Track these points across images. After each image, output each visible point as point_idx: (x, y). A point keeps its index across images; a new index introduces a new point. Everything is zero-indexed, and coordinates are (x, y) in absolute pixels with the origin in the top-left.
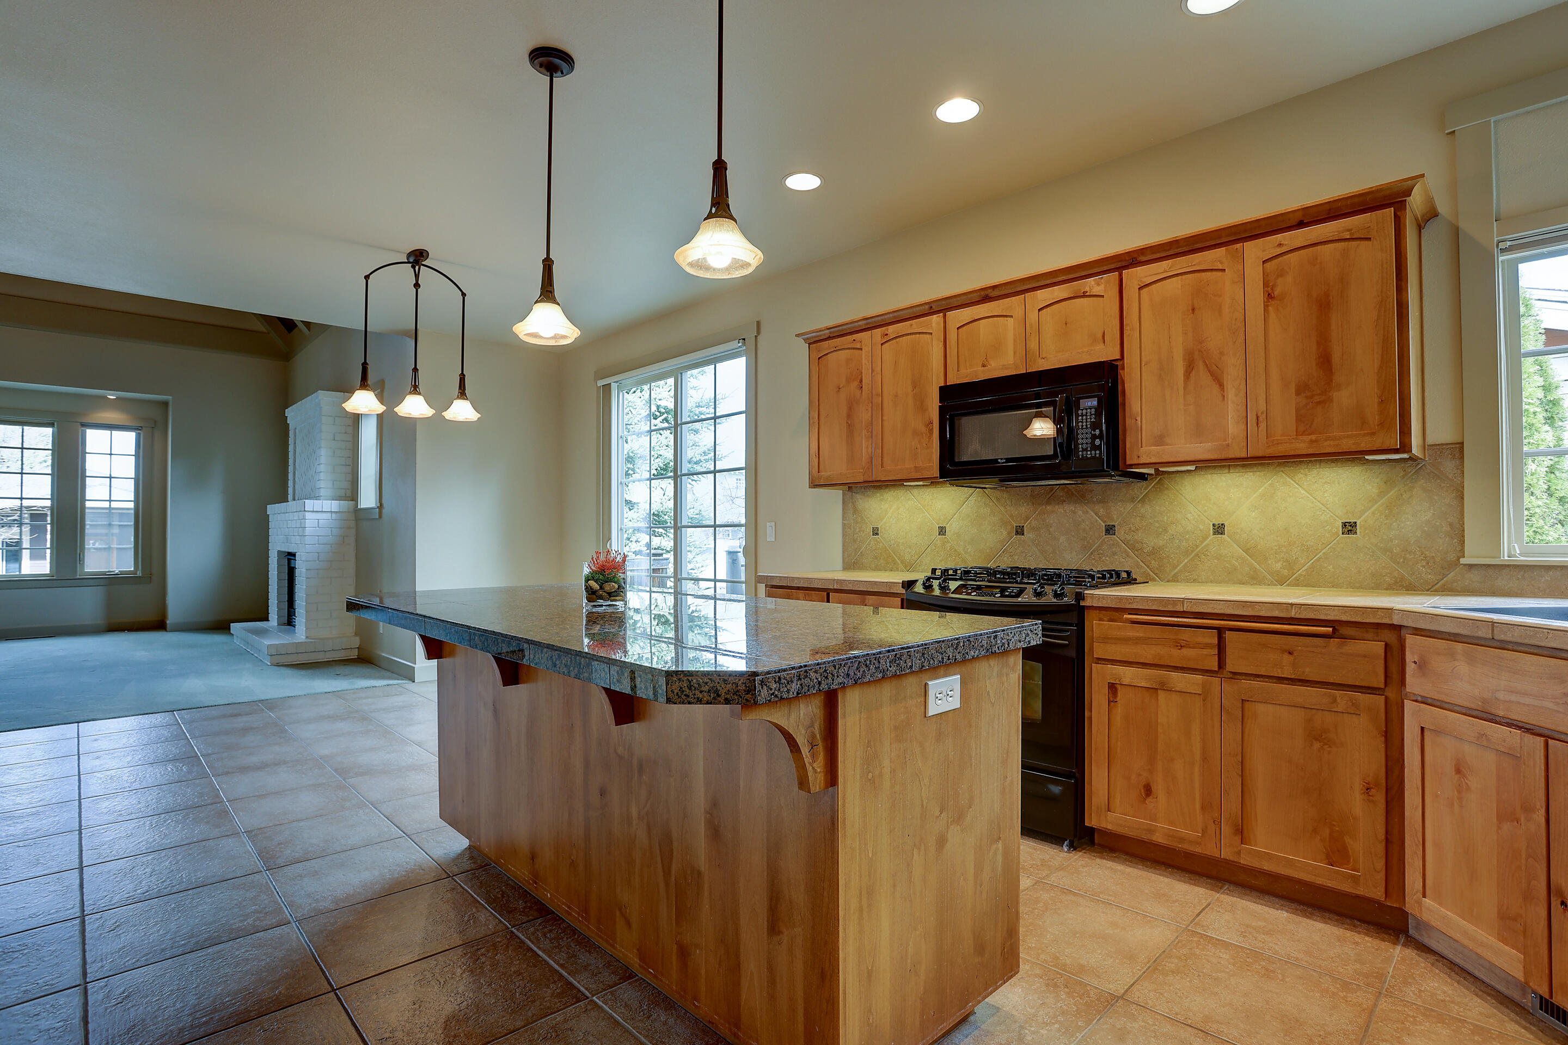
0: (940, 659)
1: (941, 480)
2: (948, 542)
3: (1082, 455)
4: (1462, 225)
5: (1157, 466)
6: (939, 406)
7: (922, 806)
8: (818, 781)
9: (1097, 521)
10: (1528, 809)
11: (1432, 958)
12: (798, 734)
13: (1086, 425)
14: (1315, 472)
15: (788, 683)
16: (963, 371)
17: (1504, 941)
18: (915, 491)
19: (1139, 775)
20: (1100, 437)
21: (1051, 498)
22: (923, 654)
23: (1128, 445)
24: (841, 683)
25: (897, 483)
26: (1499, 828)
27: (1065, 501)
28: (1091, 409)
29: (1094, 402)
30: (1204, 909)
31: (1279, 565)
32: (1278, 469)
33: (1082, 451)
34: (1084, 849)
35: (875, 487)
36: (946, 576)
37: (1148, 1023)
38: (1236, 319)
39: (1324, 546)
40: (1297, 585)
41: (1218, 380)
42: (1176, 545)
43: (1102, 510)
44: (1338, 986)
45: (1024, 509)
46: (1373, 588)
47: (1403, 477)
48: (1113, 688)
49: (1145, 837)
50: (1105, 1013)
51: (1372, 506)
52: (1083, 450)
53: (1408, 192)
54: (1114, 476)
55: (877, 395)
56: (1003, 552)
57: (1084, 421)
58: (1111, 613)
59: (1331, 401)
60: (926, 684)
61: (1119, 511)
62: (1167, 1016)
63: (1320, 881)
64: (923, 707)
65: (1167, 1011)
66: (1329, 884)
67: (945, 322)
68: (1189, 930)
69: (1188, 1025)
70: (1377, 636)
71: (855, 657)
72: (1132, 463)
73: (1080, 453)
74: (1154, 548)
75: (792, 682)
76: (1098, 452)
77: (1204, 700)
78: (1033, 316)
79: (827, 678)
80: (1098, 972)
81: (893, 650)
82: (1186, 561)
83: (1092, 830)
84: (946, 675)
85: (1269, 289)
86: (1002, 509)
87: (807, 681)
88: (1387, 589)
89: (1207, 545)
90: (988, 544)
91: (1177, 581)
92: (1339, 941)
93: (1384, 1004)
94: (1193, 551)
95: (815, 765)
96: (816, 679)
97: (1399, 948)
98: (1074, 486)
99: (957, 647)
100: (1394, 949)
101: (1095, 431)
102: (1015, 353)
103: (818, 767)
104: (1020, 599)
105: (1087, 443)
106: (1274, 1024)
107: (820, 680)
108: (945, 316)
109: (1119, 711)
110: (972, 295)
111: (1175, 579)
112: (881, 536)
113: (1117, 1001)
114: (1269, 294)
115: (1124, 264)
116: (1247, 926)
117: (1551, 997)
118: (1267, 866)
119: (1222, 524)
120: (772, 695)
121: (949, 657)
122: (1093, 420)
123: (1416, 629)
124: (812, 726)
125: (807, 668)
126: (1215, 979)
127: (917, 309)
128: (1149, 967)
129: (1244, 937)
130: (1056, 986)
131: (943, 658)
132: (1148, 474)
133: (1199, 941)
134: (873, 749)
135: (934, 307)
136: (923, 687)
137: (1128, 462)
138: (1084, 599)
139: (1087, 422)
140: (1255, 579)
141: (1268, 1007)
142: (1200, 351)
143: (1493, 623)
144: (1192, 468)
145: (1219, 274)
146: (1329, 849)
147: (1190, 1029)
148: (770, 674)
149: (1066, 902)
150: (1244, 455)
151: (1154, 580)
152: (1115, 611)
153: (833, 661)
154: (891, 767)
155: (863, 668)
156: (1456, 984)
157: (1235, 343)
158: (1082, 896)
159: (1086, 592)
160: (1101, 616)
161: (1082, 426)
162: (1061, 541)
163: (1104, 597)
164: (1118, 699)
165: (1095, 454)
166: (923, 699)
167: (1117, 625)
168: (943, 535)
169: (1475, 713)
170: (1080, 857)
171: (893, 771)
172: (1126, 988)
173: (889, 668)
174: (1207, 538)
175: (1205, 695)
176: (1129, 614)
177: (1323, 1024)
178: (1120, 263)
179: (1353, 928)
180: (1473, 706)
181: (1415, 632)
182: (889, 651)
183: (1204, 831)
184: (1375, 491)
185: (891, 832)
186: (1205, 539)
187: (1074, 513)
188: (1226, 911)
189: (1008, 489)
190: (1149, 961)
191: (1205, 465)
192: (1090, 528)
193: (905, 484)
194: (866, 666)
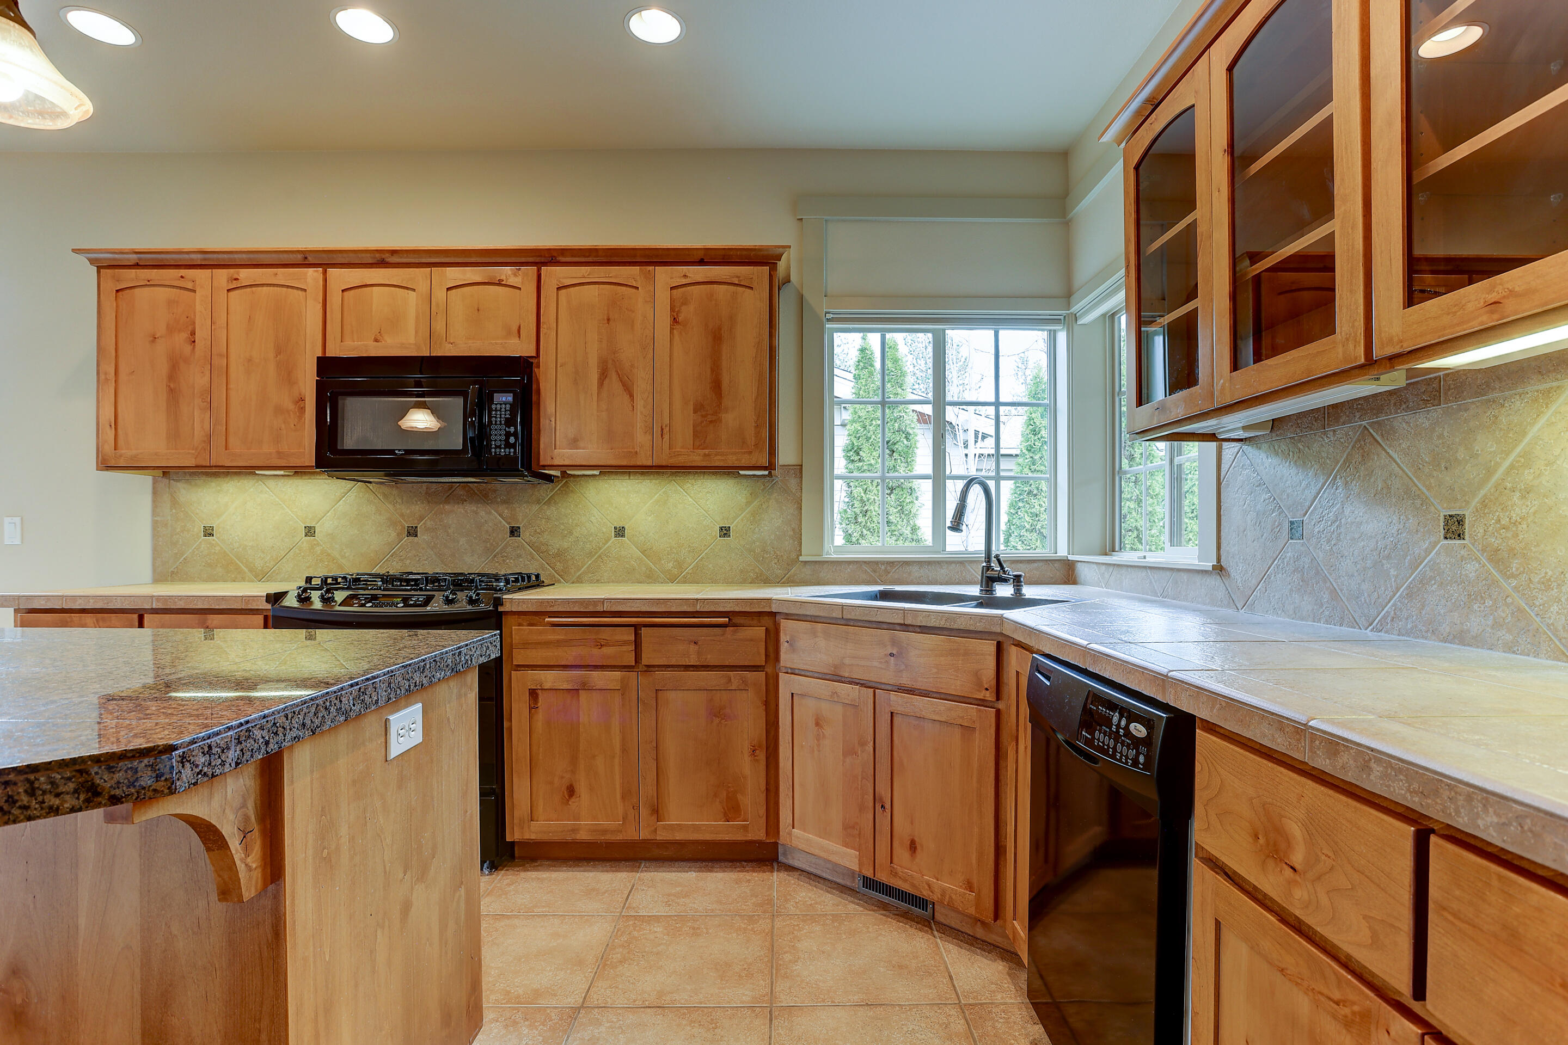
0: (407, 687)
1: (318, 470)
2: (318, 544)
3: (495, 452)
4: (807, 295)
5: (564, 469)
6: (317, 380)
7: (385, 872)
8: (254, 882)
9: (501, 522)
10: (862, 744)
11: (796, 874)
12: (225, 821)
13: (500, 421)
14: (699, 482)
15: (223, 752)
16: (348, 343)
17: (846, 845)
18: (271, 483)
19: (562, 777)
20: (515, 434)
21: (450, 496)
22: (390, 684)
23: (542, 446)
24: (295, 738)
25: (248, 470)
26: (844, 762)
27: (466, 501)
28: (506, 404)
29: (509, 398)
30: (630, 892)
31: (671, 565)
32: (670, 478)
33: (495, 448)
34: (505, 867)
35: (207, 474)
36: (328, 585)
37: (612, 1022)
38: (646, 336)
39: (706, 547)
40: (685, 582)
41: (629, 390)
42: (580, 547)
43: (506, 511)
44: (746, 921)
45: (418, 508)
46: (741, 583)
47: (763, 490)
48: (533, 694)
49: (569, 838)
50: (571, 1030)
51: (742, 514)
52: (497, 447)
53: (779, 257)
54: (526, 476)
55: (220, 355)
56: (392, 556)
57: (498, 416)
58: (530, 617)
59: (721, 421)
60: (387, 721)
61: (524, 513)
62: (627, 1007)
63: (720, 837)
64: (383, 750)
65: (626, 1002)
66: (727, 837)
67: (325, 280)
68: (623, 916)
69: (646, 1007)
70: (760, 622)
71: (312, 699)
72: (546, 463)
73: (493, 450)
74: (559, 550)
75: (228, 748)
76: (512, 450)
77: (622, 695)
78: (439, 294)
79: (276, 734)
80: (553, 990)
81: (357, 684)
82: (589, 562)
83: (513, 844)
84: (406, 706)
85: (675, 314)
86: (391, 507)
87: (249, 744)
88: (751, 583)
89: (609, 547)
90: (372, 547)
91: (582, 582)
92: (737, 883)
93: (778, 923)
94: (596, 553)
95: (249, 860)
96: (263, 738)
97: (775, 874)
98: (476, 484)
99: (423, 670)
100: (772, 876)
101: (509, 428)
102: (416, 332)
103: (253, 862)
104: (428, 608)
105: (500, 440)
106: (711, 974)
107: (267, 738)
108: (325, 273)
109: (540, 716)
110: (363, 255)
111: (579, 580)
112: (218, 538)
113: (579, 1012)
114: (674, 319)
115: (543, 260)
116: (669, 895)
117: (874, 877)
118: (679, 836)
119: (623, 527)
120: (198, 774)
121: (416, 683)
122: (508, 416)
123: (787, 614)
124: (244, 805)
125: (249, 725)
126: (657, 954)
127: (285, 256)
128: (599, 966)
129: (669, 905)
130: (515, 1023)
131: (409, 686)
132: (554, 476)
133: (635, 923)
134: (328, 817)
135: (309, 258)
136: (383, 724)
137: (542, 463)
138: (502, 605)
139: (501, 418)
140: (650, 578)
141: (703, 961)
142: (613, 360)
143: (842, 606)
144: (596, 472)
145: (634, 290)
146: (726, 808)
147: (649, 1010)
148: (196, 743)
149: (502, 929)
150: (649, 463)
151: (559, 582)
152: (536, 615)
153: (284, 709)
154: (349, 834)
155: (323, 712)
156: (815, 889)
157: (644, 358)
158: (517, 917)
159: (504, 597)
160: (520, 620)
161: (496, 421)
162: (461, 543)
163: (524, 601)
164: (539, 704)
165: (510, 452)
166: (383, 740)
167: (538, 629)
168: (311, 536)
169: (828, 677)
170: (503, 876)
171: (352, 839)
172: (583, 995)
173: (353, 708)
174: (609, 540)
175: (623, 690)
176: (549, 617)
177: (744, 958)
178: (538, 259)
179: (743, 869)
180: (825, 671)
181: (786, 617)
182: (352, 686)
183: (624, 819)
184: (744, 501)
185: (350, 918)
186: (607, 542)
187: (476, 513)
188: (649, 887)
189: (398, 485)
190: (597, 960)
191: (608, 470)
192: (494, 530)
193: (257, 472)
194: (326, 708)
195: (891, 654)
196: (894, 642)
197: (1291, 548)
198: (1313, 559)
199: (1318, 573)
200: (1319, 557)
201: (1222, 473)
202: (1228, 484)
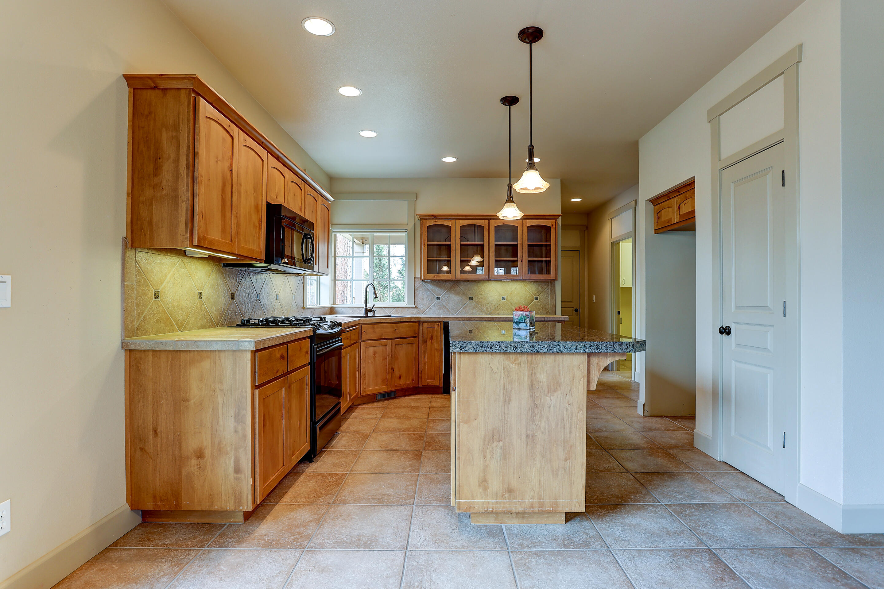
16: (271, 195)
18: (185, 261)
45: (234, 283)
56: (227, 310)
102: (284, 198)
108: (268, 154)
112: (162, 300)
127: (259, 137)
168: (201, 298)
195: (396, 330)
196: (397, 326)
197: (437, 302)
198: (443, 304)
199: (444, 306)
200: (444, 303)
201: (415, 287)
202: (417, 289)
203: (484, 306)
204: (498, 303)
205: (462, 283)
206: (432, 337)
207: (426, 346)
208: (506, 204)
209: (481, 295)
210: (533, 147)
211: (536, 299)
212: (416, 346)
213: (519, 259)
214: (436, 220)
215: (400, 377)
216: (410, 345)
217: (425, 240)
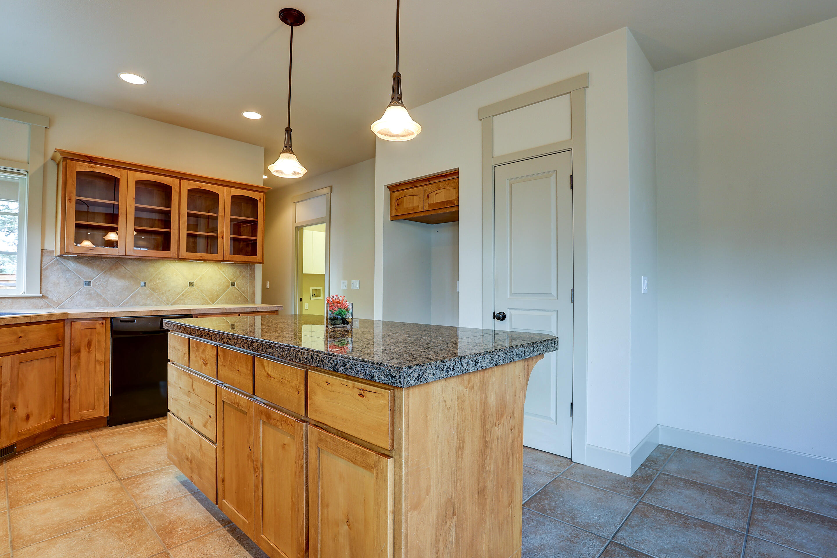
195: (20, 337)
196: (22, 332)
197: (85, 289)
198: (96, 291)
199: (98, 295)
200: (99, 291)
201: (43, 265)
202: (47, 269)
203: (163, 294)
204: (183, 291)
205: (129, 262)
206: (89, 344)
207: (79, 358)
208: (282, 155)
209: (159, 279)
210: (400, 75)
211: (233, 284)
212: (58, 360)
213: (220, 236)
214: (95, 165)
215: (28, 417)
216: (48, 360)
217: (71, 192)
